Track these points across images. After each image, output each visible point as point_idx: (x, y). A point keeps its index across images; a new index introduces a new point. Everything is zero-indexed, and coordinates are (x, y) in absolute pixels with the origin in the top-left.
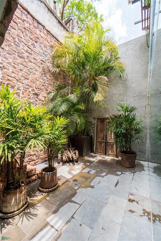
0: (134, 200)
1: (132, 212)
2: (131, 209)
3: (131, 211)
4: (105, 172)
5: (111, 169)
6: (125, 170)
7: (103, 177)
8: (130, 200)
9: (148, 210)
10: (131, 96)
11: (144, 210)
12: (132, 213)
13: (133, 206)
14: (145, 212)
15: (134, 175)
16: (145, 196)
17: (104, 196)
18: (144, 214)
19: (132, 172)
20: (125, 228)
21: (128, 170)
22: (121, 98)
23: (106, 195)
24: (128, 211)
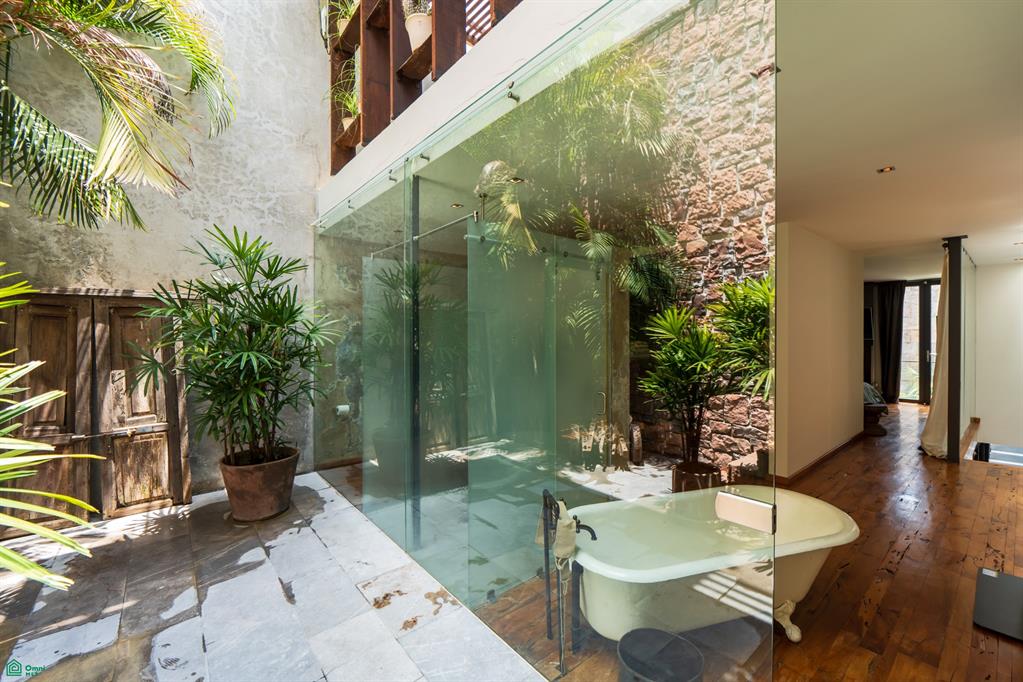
0: (387, 595)
1: (412, 626)
2: (405, 619)
3: (410, 624)
4: (183, 587)
5: (202, 562)
6: (269, 533)
7: (197, 611)
8: (378, 604)
9: (435, 590)
10: (246, 204)
11: (428, 596)
12: (415, 627)
13: (399, 608)
14: (435, 599)
15: (314, 531)
16: (398, 566)
17: (292, 664)
18: (436, 603)
19: (300, 526)
20: (438, 672)
21: (275, 526)
22: (192, 197)
23: (289, 655)
24: (404, 632)
